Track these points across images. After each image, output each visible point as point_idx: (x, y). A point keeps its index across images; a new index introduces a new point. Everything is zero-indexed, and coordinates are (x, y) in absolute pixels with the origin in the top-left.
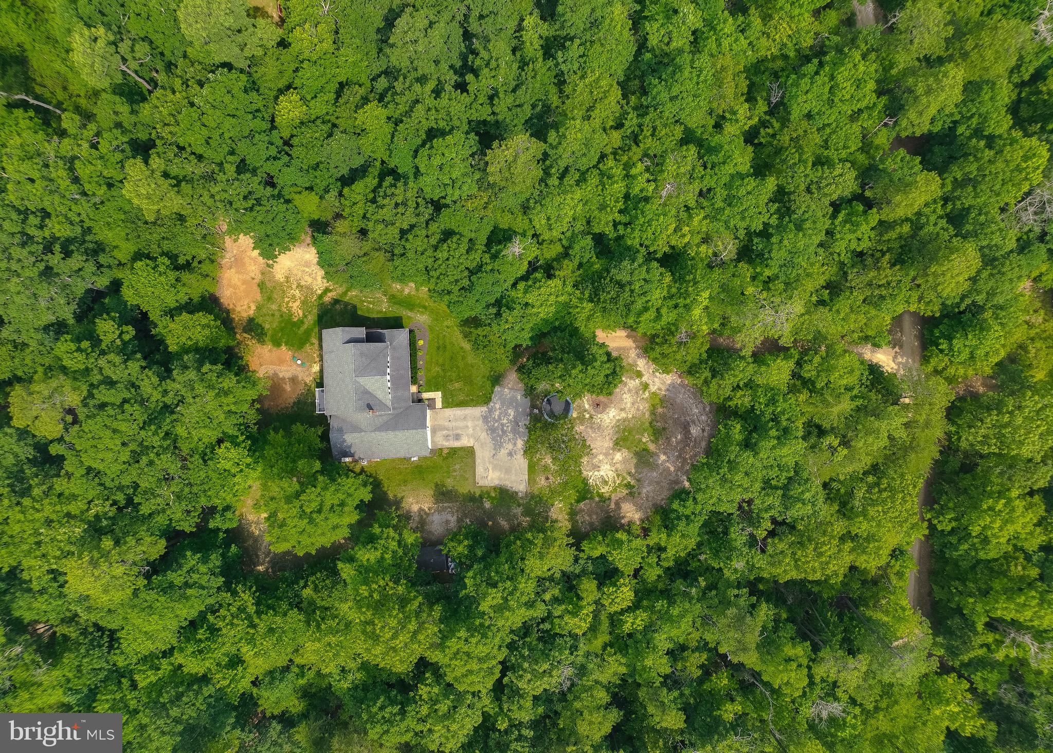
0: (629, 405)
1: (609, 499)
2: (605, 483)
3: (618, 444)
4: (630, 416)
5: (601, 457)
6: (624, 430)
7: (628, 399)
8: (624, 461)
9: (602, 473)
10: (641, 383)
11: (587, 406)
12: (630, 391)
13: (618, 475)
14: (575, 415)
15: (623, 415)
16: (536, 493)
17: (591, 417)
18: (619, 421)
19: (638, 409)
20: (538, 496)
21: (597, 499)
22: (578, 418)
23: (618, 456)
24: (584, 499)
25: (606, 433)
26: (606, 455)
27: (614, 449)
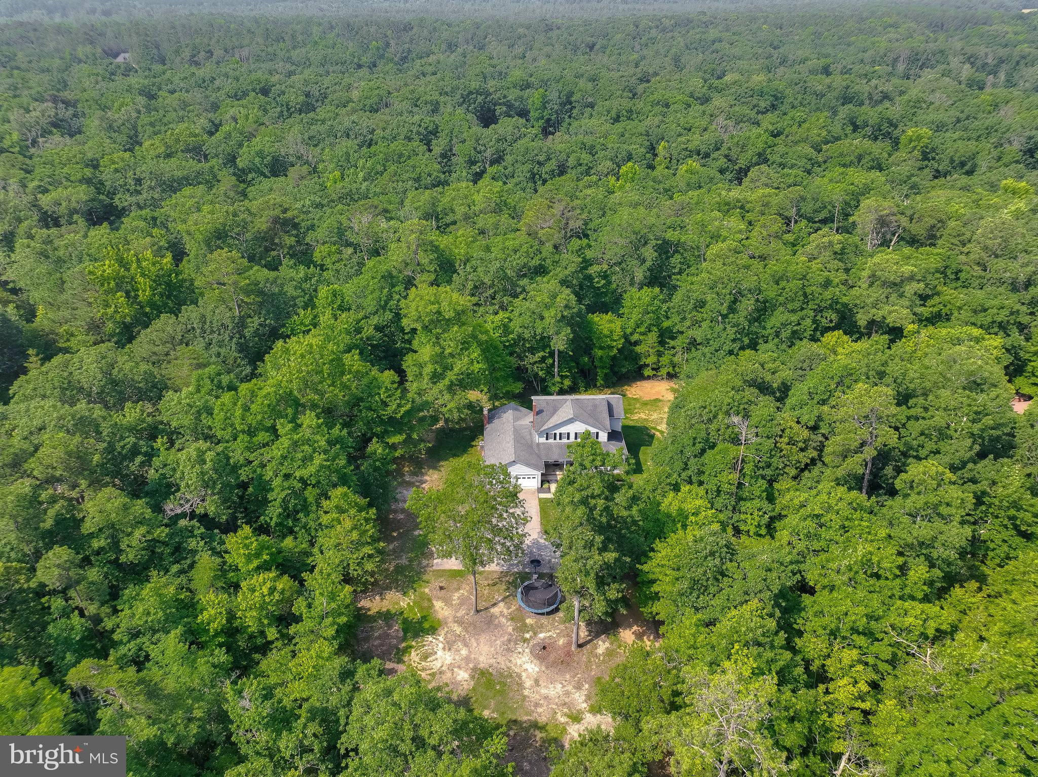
0: (544, 691)
1: (400, 661)
2: (425, 657)
3: (482, 676)
4: (526, 693)
5: (464, 652)
6: (504, 684)
7: (554, 690)
8: (457, 684)
9: (440, 653)
10: (580, 712)
11: (542, 635)
12: (568, 694)
13: (433, 675)
14: (529, 621)
15: (528, 683)
16: (425, 577)
17: (525, 640)
18: (519, 676)
19: (537, 705)
20: (420, 579)
21: (404, 645)
22: (525, 625)
23: (463, 675)
24: (405, 631)
25: (500, 659)
26: (467, 659)
27: (475, 669)
